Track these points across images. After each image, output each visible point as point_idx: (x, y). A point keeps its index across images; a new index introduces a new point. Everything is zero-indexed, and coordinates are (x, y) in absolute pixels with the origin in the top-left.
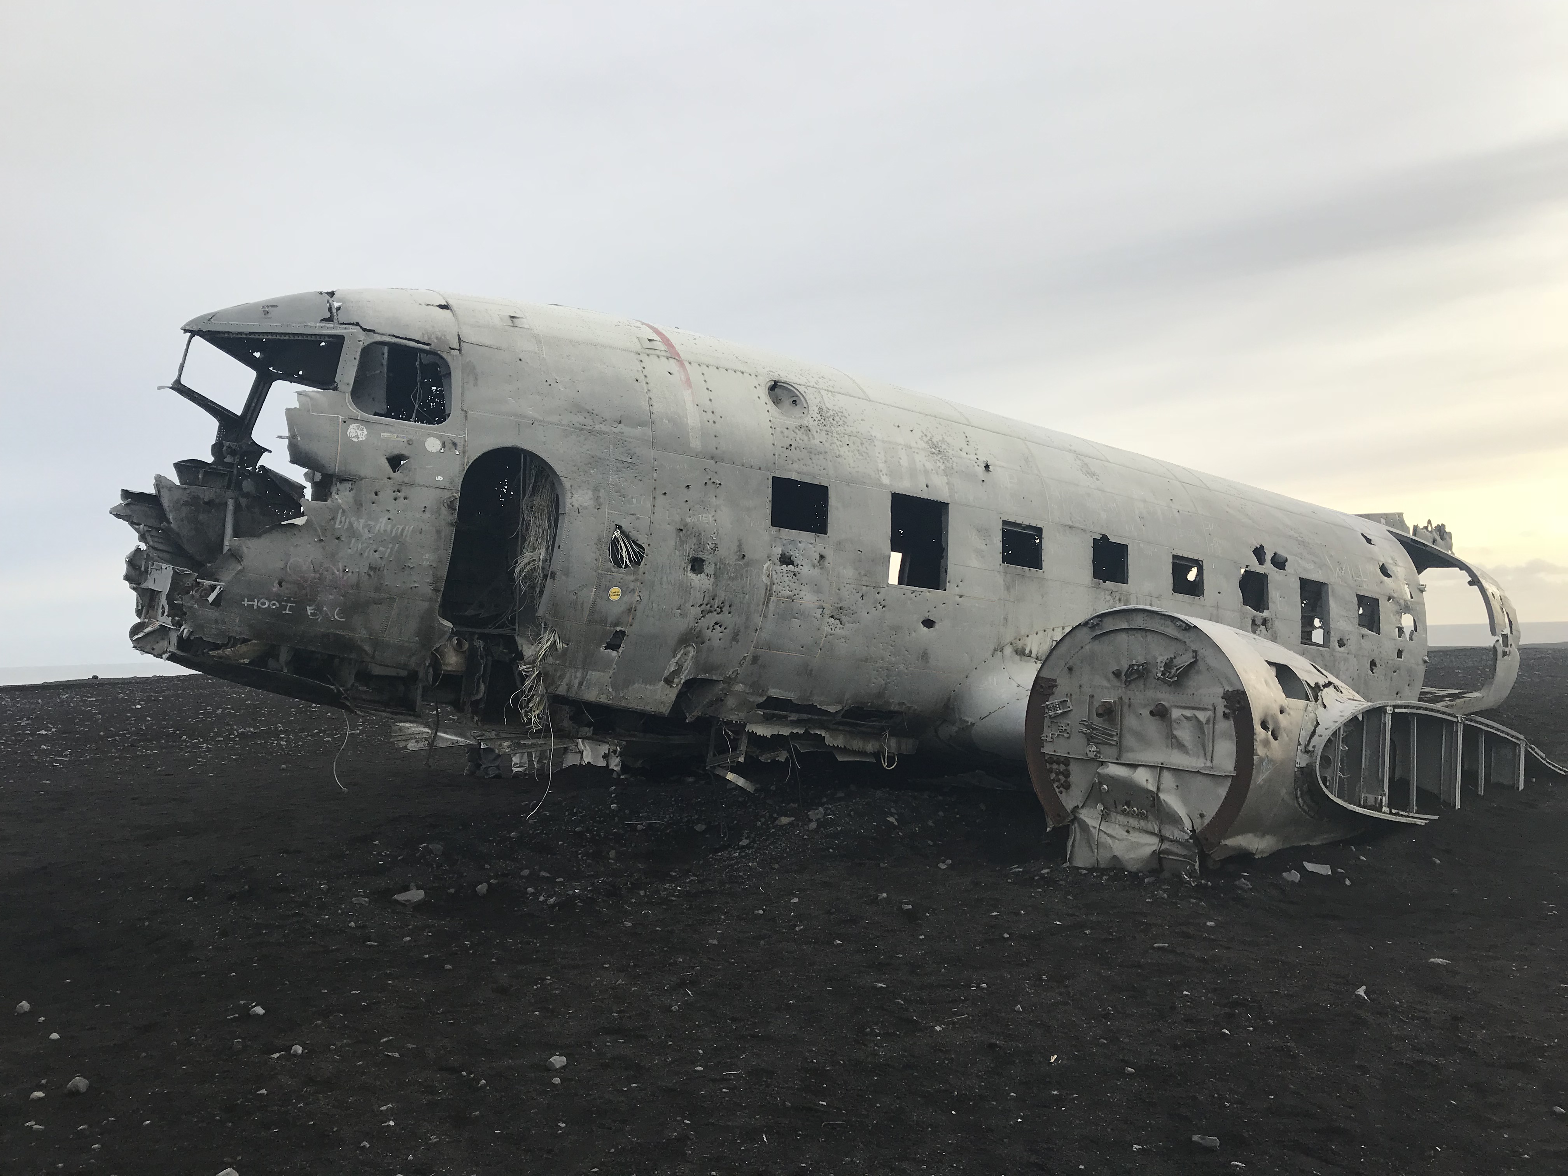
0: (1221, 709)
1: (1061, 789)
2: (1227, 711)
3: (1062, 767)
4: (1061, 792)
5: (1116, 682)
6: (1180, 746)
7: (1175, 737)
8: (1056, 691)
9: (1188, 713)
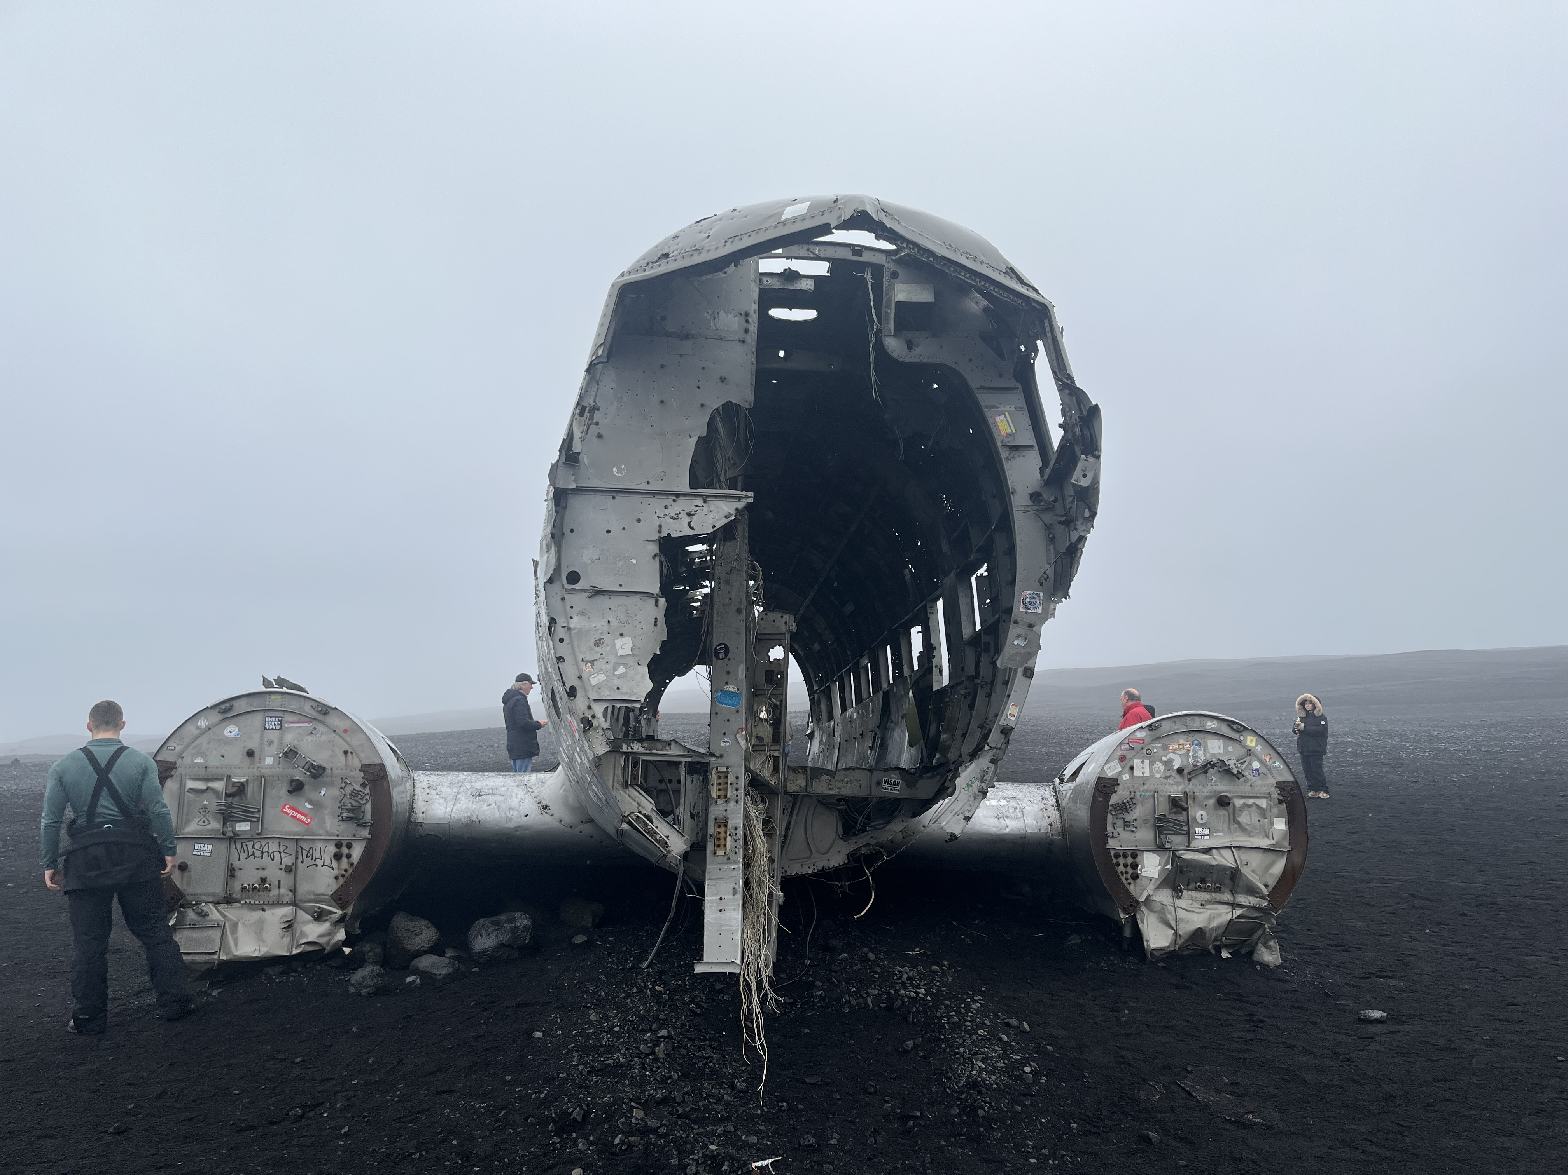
0: (1275, 795)
1: (1130, 881)
2: (1281, 798)
3: (1130, 860)
4: (1130, 884)
5: (1178, 778)
6: (1242, 828)
7: (1238, 823)
8: (1119, 789)
9: (1251, 802)
